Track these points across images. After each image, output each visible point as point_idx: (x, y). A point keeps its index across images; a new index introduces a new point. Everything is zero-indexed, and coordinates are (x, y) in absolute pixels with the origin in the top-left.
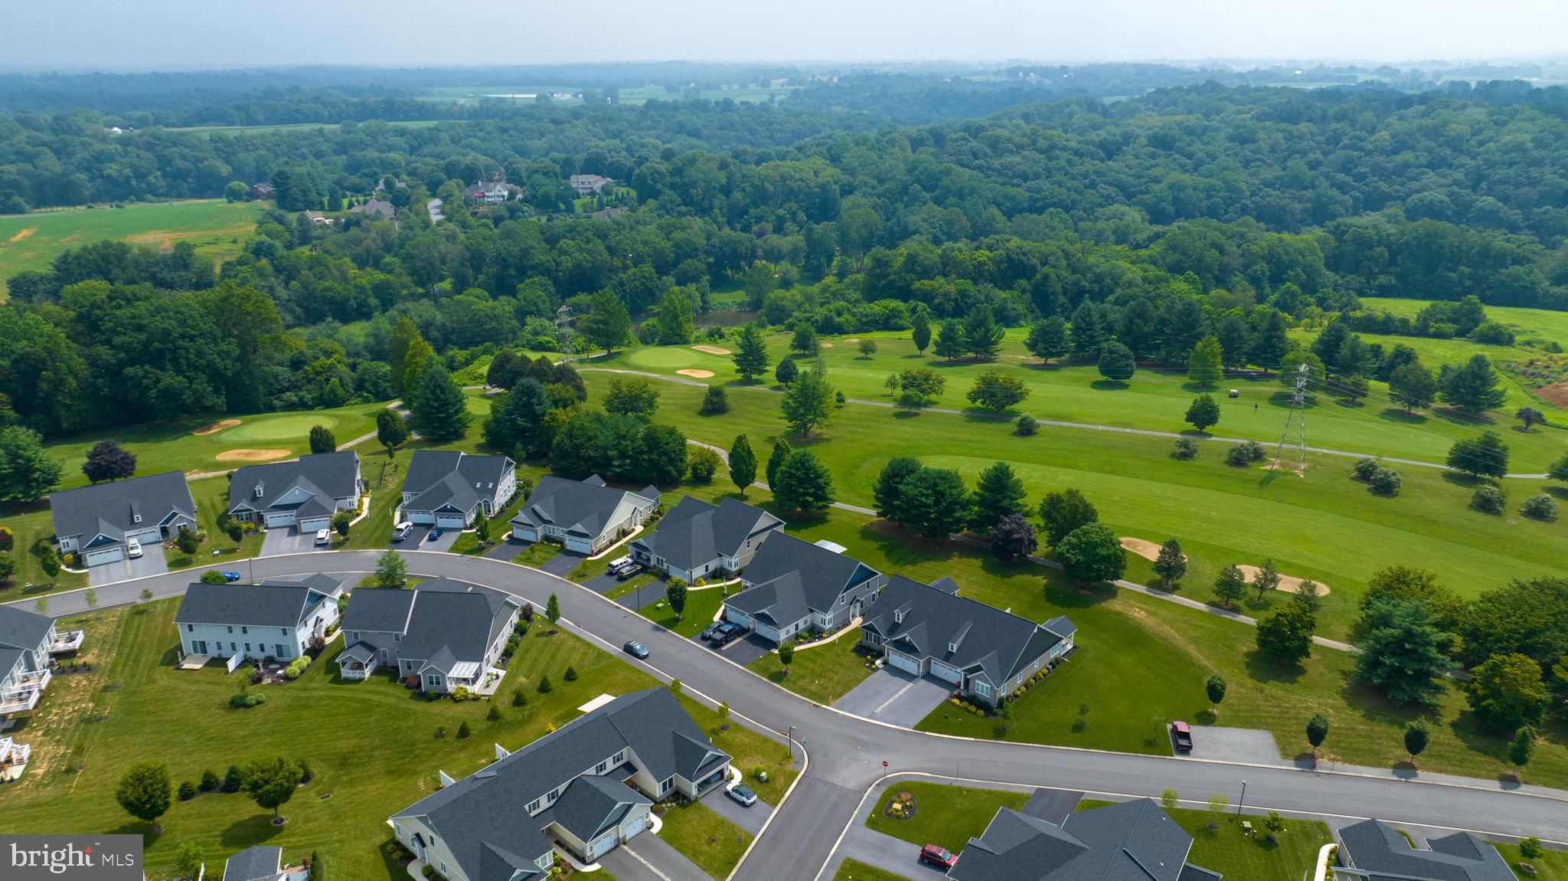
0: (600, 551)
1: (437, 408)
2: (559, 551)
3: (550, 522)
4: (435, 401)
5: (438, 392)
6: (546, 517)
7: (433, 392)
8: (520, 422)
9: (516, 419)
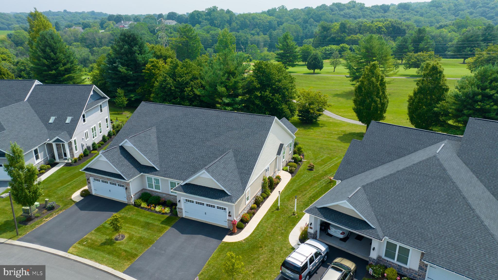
0: (244, 221)
1: (47, 66)
2: (167, 222)
3: (150, 169)
4: (46, 58)
5: (48, 50)
6: (145, 160)
7: (44, 51)
8: (122, 69)
9: (117, 67)
